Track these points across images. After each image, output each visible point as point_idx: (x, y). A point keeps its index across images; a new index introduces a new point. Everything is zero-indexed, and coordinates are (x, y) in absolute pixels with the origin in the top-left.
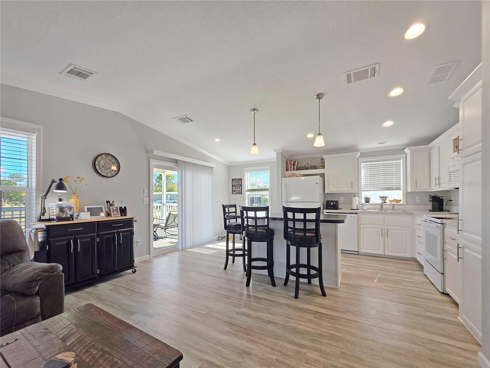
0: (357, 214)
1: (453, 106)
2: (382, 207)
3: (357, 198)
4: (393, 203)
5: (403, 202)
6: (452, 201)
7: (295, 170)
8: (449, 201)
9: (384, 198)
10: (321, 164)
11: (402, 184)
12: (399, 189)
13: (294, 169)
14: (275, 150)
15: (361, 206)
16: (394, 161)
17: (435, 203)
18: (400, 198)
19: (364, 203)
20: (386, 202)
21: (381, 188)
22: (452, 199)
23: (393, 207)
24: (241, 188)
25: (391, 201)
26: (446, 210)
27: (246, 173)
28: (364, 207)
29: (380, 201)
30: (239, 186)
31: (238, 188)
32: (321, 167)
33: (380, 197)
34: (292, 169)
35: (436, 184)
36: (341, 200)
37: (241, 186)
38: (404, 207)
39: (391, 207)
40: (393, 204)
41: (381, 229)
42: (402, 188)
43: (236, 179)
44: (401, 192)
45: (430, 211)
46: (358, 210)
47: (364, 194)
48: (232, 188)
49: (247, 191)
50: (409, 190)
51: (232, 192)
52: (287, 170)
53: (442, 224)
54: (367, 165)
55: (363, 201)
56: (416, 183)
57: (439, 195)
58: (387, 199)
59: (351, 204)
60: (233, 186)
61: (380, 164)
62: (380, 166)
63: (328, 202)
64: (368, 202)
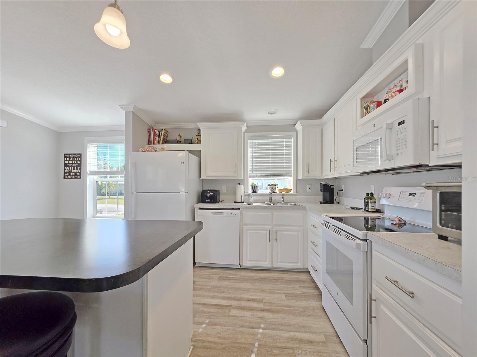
0: (239, 209)
1: (361, 47)
2: (271, 199)
3: (242, 187)
4: (283, 193)
5: (293, 192)
6: (342, 190)
7: (161, 143)
8: (340, 190)
9: (273, 187)
10: (198, 137)
11: (292, 169)
12: (289, 175)
13: (159, 142)
14: (122, 107)
15: (247, 197)
16: (284, 140)
17: (326, 193)
18: (291, 186)
19: (251, 193)
20: (276, 192)
21: (270, 174)
22: (343, 188)
23: (283, 199)
24: (80, 169)
25: (281, 191)
26: (336, 202)
27: (89, 145)
28: (251, 198)
29: (268, 191)
30: (76, 166)
31: (74, 169)
32: (197, 141)
33: (269, 185)
34: (156, 142)
35: (331, 169)
36: (223, 189)
37: (80, 165)
38: (294, 198)
39: (280, 198)
40: (283, 195)
41: (268, 231)
42: (292, 175)
43: (71, 154)
44: (291, 179)
45: (321, 203)
46: (243, 202)
47: (251, 181)
48: (65, 169)
49: (89, 174)
50: (300, 177)
51: (64, 175)
52: (149, 143)
53: (366, 240)
54: (255, 143)
55: (250, 191)
56: (307, 167)
57: (330, 183)
58: (276, 188)
59: (236, 195)
60: (66, 165)
61: (269, 142)
62: (269, 145)
63: (204, 192)
64: (256, 192)
